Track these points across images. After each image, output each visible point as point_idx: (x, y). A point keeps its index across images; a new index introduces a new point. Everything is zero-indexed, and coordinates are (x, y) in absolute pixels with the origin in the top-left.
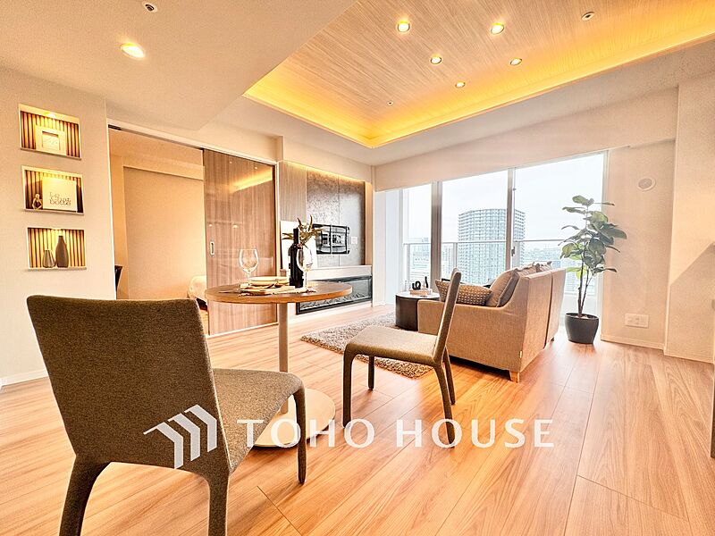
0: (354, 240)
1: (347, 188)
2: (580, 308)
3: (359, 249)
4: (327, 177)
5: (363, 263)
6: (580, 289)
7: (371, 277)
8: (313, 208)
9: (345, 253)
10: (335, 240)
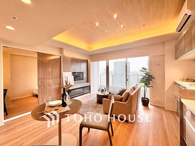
0: (85, 76)
1: (83, 61)
2: (145, 96)
3: (87, 78)
4: (77, 59)
5: (88, 82)
6: (144, 91)
7: (90, 86)
8: (73, 68)
9: (82, 79)
10: (79, 76)
